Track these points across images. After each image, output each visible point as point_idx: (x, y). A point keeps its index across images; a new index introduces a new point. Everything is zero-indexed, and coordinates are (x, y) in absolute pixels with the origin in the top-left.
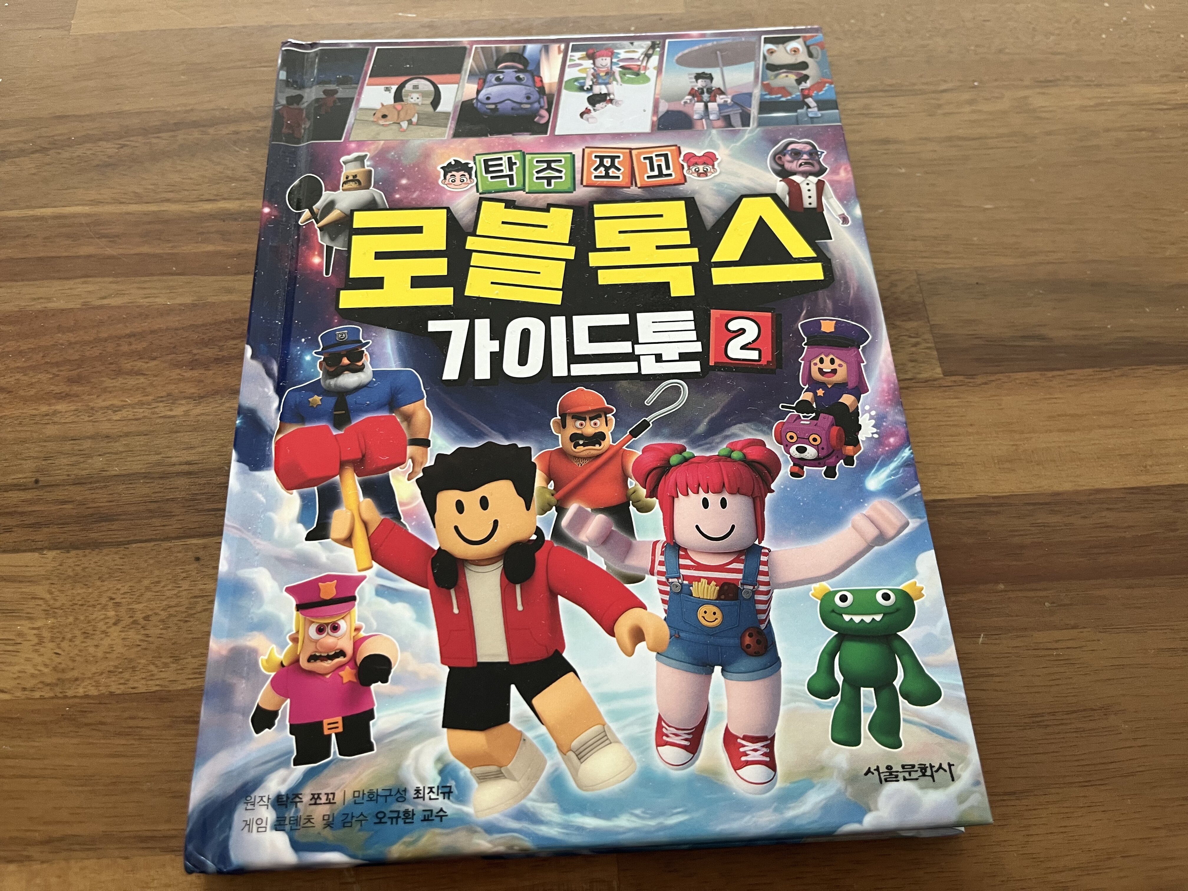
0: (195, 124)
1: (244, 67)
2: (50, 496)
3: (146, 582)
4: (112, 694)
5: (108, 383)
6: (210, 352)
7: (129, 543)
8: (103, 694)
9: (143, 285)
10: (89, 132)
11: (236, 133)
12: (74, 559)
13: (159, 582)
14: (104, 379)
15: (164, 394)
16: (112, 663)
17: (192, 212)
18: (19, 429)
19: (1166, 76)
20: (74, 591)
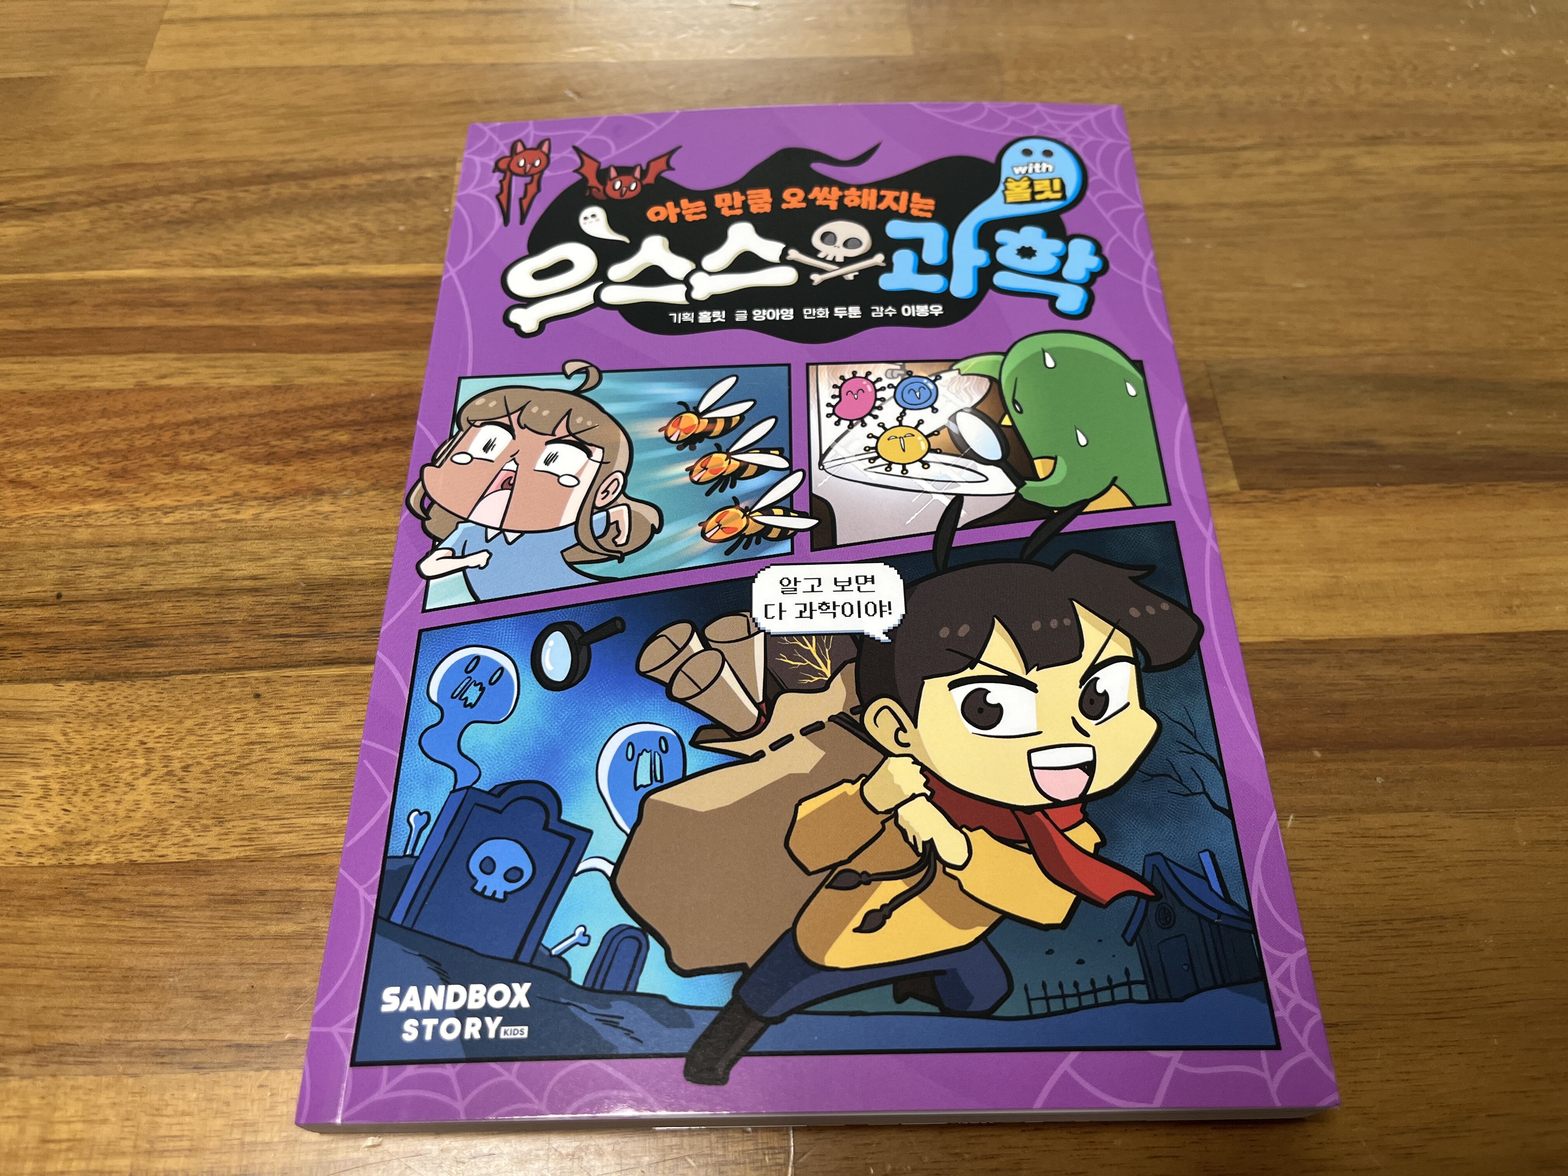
0: (294, 177)
1: (358, 112)
2: (76, 615)
3: (189, 723)
4: (133, 863)
5: (160, 478)
6: (290, 444)
7: (170, 674)
8: (120, 863)
9: (212, 363)
10: (161, 184)
11: (343, 187)
12: (98, 693)
13: (203, 724)
14: (153, 474)
15: (229, 493)
16: (135, 824)
17: (281, 278)
18: (43, 532)
19: (1531, 133)
20: (94, 732)
